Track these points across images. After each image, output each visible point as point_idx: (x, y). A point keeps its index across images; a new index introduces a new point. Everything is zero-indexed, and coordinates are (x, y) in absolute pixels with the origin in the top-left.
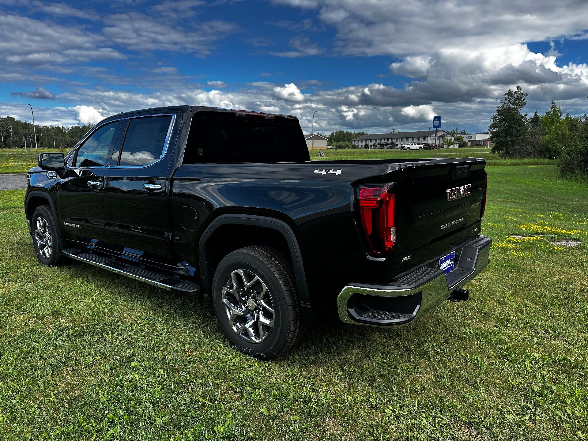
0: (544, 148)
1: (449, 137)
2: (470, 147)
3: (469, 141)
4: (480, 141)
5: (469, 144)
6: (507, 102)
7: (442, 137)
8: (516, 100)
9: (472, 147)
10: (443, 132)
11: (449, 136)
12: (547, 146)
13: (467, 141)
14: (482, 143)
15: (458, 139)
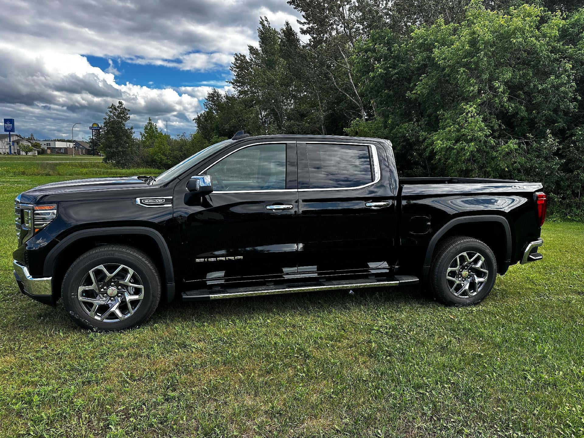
0: (149, 160)
1: (25, 143)
2: (50, 154)
3: (48, 148)
4: (60, 149)
5: (49, 151)
6: (112, 114)
7: (17, 142)
8: (119, 114)
9: (53, 155)
10: (16, 137)
11: (25, 141)
12: (153, 157)
13: (46, 149)
14: (62, 151)
15: (36, 146)
